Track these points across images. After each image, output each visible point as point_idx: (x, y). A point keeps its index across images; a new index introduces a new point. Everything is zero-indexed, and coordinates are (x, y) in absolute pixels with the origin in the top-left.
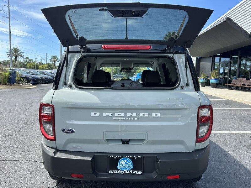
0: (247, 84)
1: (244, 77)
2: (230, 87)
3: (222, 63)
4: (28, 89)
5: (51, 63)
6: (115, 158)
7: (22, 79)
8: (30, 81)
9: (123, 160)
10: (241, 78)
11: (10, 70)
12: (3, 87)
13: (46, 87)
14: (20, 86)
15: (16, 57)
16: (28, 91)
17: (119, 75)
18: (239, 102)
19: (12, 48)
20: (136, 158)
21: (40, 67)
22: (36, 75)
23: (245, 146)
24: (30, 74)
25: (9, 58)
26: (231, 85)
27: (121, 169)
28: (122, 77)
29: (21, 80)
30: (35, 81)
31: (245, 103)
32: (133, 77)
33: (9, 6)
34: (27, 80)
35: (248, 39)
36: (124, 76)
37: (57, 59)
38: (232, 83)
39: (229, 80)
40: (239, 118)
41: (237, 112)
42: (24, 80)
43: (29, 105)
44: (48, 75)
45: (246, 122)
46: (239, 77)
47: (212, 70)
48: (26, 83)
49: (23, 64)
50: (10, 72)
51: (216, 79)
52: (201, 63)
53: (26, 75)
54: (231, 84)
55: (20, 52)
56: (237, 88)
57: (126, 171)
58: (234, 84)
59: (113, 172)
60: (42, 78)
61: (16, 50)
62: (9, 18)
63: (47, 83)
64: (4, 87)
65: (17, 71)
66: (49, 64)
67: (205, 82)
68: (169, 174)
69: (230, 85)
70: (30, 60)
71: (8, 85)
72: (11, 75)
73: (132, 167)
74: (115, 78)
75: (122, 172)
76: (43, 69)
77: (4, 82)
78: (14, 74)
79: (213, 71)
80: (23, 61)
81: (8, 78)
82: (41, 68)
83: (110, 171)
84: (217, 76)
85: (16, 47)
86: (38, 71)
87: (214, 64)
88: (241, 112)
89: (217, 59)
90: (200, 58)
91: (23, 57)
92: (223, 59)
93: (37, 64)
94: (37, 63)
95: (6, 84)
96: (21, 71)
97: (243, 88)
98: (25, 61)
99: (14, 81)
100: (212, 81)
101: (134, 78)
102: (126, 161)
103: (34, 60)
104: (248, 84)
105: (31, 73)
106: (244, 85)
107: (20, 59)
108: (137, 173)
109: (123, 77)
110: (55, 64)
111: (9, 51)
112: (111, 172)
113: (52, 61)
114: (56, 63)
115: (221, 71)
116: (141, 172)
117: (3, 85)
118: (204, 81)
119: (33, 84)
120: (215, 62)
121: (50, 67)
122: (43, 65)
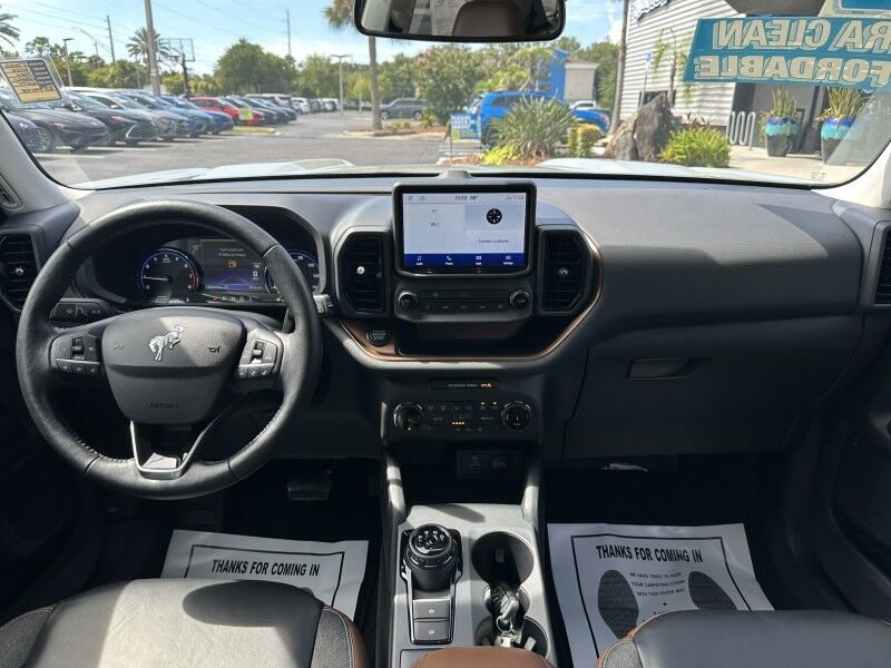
17: (405, 102)
21: (93, 76)
28: (414, 113)
36: (425, 108)
66: (122, 64)
67: (791, 136)
70: (51, 49)
74: (390, 118)
76: (103, 85)
80: (30, 55)
82: (95, 81)
93: (81, 65)
94: (82, 60)
101: (474, 117)
109: (420, 112)
113: (137, 51)
121: (128, 76)
122: (104, 70)
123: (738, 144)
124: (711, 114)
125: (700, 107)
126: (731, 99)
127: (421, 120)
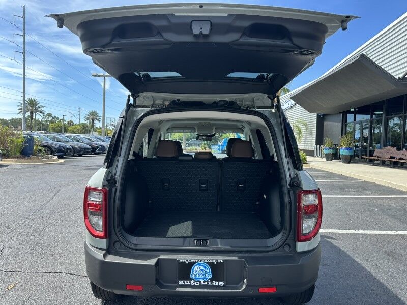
0: (398, 157)
1: (393, 146)
2: (371, 162)
3: (358, 123)
4: (51, 165)
5: (87, 122)
6: (187, 262)
7: (43, 149)
8: (54, 152)
9: (197, 266)
10: (389, 148)
11: (25, 135)
12: (13, 161)
13: (80, 161)
14: (40, 160)
15: (32, 113)
16: (52, 168)
17: (195, 141)
18: (384, 185)
19: (26, 99)
20: (215, 263)
21: (69, 128)
22: (64, 142)
23: (386, 252)
24: (55, 141)
25: (22, 114)
26: (373, 158)
27: (196, 278)
28: (199, 144)
29: (40, 150)
30: (63, 153)
31: (394, 187)
32: (217, 145)
33: (24, 36)
34: (51, 150)
35: (395, 88)
36: (203, 143)
37: (97, 117)
38: (375, 154)
39: (371, 151)
40: (381, 210)
41: (379, 202)
42: (45, 151)
43: (55, 191)
44: (83, 142)
45: (392, 216)
46: (385, 146)
47: (342, 135)
48: (49, 155)
49: (43, 125)
50: (25, 137)
51: (349, 149)
52: (325, 123)
53: (49, 142)
54: (373, 156)
55: (39, 105)
56: (383, 164)
57: (202, 281)
58: (378, 157)
59: (184, 282)
60: (73, 148)
61: (33, 103)
62: (24, 53)
63: (80, 155)
64: (15, 162)
65: (36, 137)
66: (83, 124)
67: (333, 154)
68: (262, 286)
69: (371, 158)
70: (53, 118)
71: (21, 158)
72: (26, 143)
73: (210, 276)
74: (189, 146)
75: (197, 283)
76: (74, 132)
77: (15, 154)
78: (30, 140)
79: (344, 135)
80: (43, 120)
81: (22, 147)
82: (70, 130)
83: (179, 281)
84: (350, 144)
85: (33, 98)
86: (66, 136)
87: (346, 125)
88: (386, 202)
89: (350, 117)
90: (324, 115)
91: (43, 113)
92: (360, 117)
93: (64, 125)
94: (65, 122)
95: (17, 158)
96: (41, 136)
97: (392, 163)
98: (46, 119)
99: (30, 152)
100: (343, 152)
101: (219, 146)
102: (202, 267)
103: (60, 118)
104: (400, 157)
105: (57, 138)
106: (393, 158)
107: (38, 117)
108: (217, 284)
109: (201, 144)
110: (93, 123)
111: (22, 104)
112: (181, 282)
113: (88, 119)
114: (95, 122)
115: (357, 136)
116: (223, 283)
117: (13, 158)
118: (331, 151)
119: (60, 157)
120: (346, 122)
121: (85, 129)
122: (74, 126)
123: (318, 157)
124: (309, 146)
125: (305, 143)
126: (315, 141)
127: (202, 147)
